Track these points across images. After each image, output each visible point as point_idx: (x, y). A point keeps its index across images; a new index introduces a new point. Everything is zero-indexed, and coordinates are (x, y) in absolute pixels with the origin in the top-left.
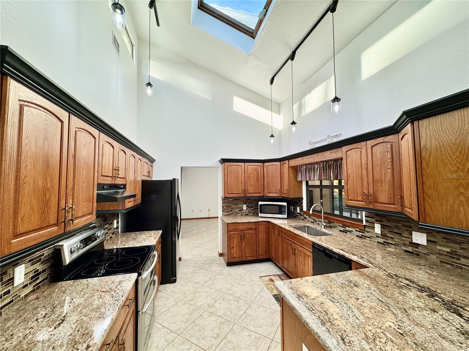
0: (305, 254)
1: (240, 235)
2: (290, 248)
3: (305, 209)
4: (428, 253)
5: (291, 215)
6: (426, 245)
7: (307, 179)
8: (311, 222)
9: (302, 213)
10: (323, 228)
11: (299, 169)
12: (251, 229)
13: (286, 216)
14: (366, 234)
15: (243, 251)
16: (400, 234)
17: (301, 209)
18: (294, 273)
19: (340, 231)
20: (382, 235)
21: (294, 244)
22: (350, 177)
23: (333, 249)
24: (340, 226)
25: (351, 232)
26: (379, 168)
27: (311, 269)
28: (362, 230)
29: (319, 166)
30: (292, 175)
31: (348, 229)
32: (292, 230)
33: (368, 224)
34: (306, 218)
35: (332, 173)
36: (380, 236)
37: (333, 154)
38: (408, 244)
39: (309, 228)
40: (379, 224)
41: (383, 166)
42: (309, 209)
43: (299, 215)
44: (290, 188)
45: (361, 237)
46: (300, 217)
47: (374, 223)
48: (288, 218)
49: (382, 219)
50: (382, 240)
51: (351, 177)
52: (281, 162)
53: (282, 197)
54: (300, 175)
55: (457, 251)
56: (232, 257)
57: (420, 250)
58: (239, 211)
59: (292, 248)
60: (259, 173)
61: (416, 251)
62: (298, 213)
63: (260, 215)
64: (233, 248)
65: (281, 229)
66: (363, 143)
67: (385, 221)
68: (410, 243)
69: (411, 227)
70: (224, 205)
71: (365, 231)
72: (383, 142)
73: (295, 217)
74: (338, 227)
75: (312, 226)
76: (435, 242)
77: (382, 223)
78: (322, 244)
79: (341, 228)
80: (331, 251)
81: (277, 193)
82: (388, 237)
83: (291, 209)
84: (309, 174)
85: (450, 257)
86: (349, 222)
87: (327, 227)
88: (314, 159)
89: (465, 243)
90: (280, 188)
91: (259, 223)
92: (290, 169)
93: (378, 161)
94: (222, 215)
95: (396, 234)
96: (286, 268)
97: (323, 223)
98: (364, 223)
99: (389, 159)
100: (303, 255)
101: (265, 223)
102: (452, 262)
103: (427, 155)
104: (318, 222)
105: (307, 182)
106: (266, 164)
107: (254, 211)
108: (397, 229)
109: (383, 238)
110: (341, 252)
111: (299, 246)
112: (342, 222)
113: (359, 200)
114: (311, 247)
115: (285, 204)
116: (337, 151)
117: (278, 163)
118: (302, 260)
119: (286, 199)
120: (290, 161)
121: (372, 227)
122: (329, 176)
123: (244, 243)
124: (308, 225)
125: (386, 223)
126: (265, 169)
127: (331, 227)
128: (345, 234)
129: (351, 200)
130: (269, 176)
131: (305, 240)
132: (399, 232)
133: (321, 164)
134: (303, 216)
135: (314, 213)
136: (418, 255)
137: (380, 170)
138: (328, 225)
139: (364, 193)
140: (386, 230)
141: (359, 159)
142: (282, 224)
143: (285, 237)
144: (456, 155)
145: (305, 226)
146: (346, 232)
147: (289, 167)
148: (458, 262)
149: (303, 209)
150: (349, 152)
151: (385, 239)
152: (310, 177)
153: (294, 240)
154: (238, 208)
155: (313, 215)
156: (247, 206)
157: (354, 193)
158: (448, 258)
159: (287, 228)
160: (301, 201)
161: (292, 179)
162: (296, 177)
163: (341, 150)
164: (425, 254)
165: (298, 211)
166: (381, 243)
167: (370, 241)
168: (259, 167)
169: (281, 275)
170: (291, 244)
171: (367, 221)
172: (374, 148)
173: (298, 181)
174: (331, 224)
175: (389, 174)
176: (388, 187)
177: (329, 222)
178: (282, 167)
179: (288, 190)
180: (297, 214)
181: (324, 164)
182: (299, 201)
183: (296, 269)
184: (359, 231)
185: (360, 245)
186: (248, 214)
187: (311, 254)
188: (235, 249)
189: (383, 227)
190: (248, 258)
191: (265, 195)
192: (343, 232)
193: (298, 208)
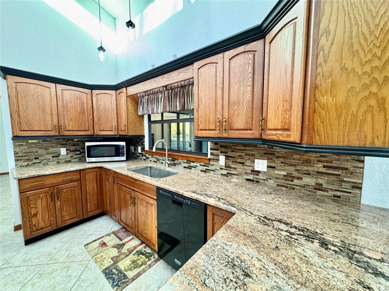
0: (148, 203)
1: (50, 193)
2: (128, 196)
3: (147, 148)
4: (267, 178)
5: (131, 157)
6: (266, 171)
7: (149, 112)
8: (154, 161)
9: (144, 153)
10: (167, 166)
11: (140, 101)
12: (71, 181)
13: (124, 158)
14: (211, 168)
15: (59, 215)
16: (243, 163)
17: (143, 149)
18: (134, 226)
19: (185, 167)
20: (226, 167)
21: (133, 192)
22: (201, 101)
23: (184, 192)
24: (184, 162)
25: (195, 167)
26: (236, 87)
27: (155, 220)
28: (207, 164)
29: (163, 95)
30: (131, 107)
31: (192, 164)
32: (131, 174)
33: (212, 157)
34: (148, 158)
35: (178, 103)
36: (224, 167)
37: (181, 75)
38: (250, 172)
39: (152, 169)
40: (224, 155)
41: (242, 83)
42: (151, 147)
43: (141, 155)
44: (128, 124)
45: (205, 172)
46: (141, 157)
47: (218, 156)
48: (128, 159)
49: (227, 150)
50: (224, 172)
51: (203, 101)
52: (117, 91)
53: (120, 135)
54: (141, 107)
55: (292, 173)
56: (35, 229)
57: (261, 177)
58: (53, 157)
59: (131, 197)
60: (84, 102)
61: (256, 178)
62: (140, 153)
63: (89, 160)
64: (35, 215)
65: (116, 175)
66: (220, 55)
67: (229, 151)
68: (252, 171)
69: (253, 155)
70: (18, 150)
71: (209, 164)
72: (244, 52)
73: (137, 158)
74: (182, 163)
75: (154, 165)
76: (274, 168)
77: (227, 155)
78: (170, 188)
79: (185, 164)
80: (182, 196)
81: (112, 131)
82: (231, 168)
83: (132, 150)
84: (152, 106)
85: (285, 180)
86: (193, 157)
87: (171, 165)
88: (158, 84)
89: (299, 165)
90: (116, 124)
91: (86, 171)
92: (129, 100)
93: (236, 78)
94: (14, 167)
95: (239, 164)
96: (124, 221)
97: (167, 161)
98: (209, 156)
99: (250, 73)
100: (144, 205)
101: (97, 170)
102: (286, 184)
103: (328, 42)
104: (161, 161)
105: (149, 116)
106: (95, 92)
107: (80, 156)
108: (241, 158)
109: (226, 170)
110: (195, 196)
111: (139, 194)
112: (187, 158)
113: (211, 128)
114: (155, 193)
115: (123, 144)
116: (186, 70)
117: (113, 92)
118: (144, 210)
119: (125, 137)
120: (128, 88)
121: (217, 160)
122: (175, 106)
123: (58, 204)
124: (150, 165)
125: (230, 154)
126: (94, 99)
127: (175, 165)
128: (189, 170)
129: (201, 130)
130: (101, 108)
131: (147, 186)
132: (242, 162)
133: (166, 93)
134: (145, 156)
135: (157, 151)
136: (258, 182)
137: (238, 89)
138: (172, 162)
139: (218, 118)
140: (230, 161)
141: (214, 77)
142: (118, 168)
143: (122, 184)
144: (375, 35)
145: (147, 167)
146: (190, 168)
147: (127, 96)
148: (292, 183)
149: (144, 149)
150: (201, 69)
151: (228, 170)
152: (153, 109)
153: (134, 187)
154: (51, 153)
155: (156, 153)
156: (67, 150)
157: (206, 121)
158: (283, 181)
159: (125, 172)
160: (142, 139)
161: (131, 113)
162: (136, 110)
163: (191, 68)
164: (264, 180)
165: (140, 151)
166: (225, 175)
167: (214, 174)
168: (85, 95)
169: (118, 231)
170: (130, 192)
171: (212, 154)
172: (232, 61)
173: (139, 115)
174: (175, 161)
175: (249, 92)
176: (246, 109)
177: (174, 160)
178: (118, 98)
179: (127, 126)
180: (139, 155)
181: (169, 93)
182: (140, 139)
183: (137, 222)
184: (204, 166)
185: (208, 180)
186: (70, 161)
187: (155, 203)
188: (39, 217)
189: (227, 157)
190: (68, 221)
191: (95, 134)
192: (188, 168)
193: (140, 148)
